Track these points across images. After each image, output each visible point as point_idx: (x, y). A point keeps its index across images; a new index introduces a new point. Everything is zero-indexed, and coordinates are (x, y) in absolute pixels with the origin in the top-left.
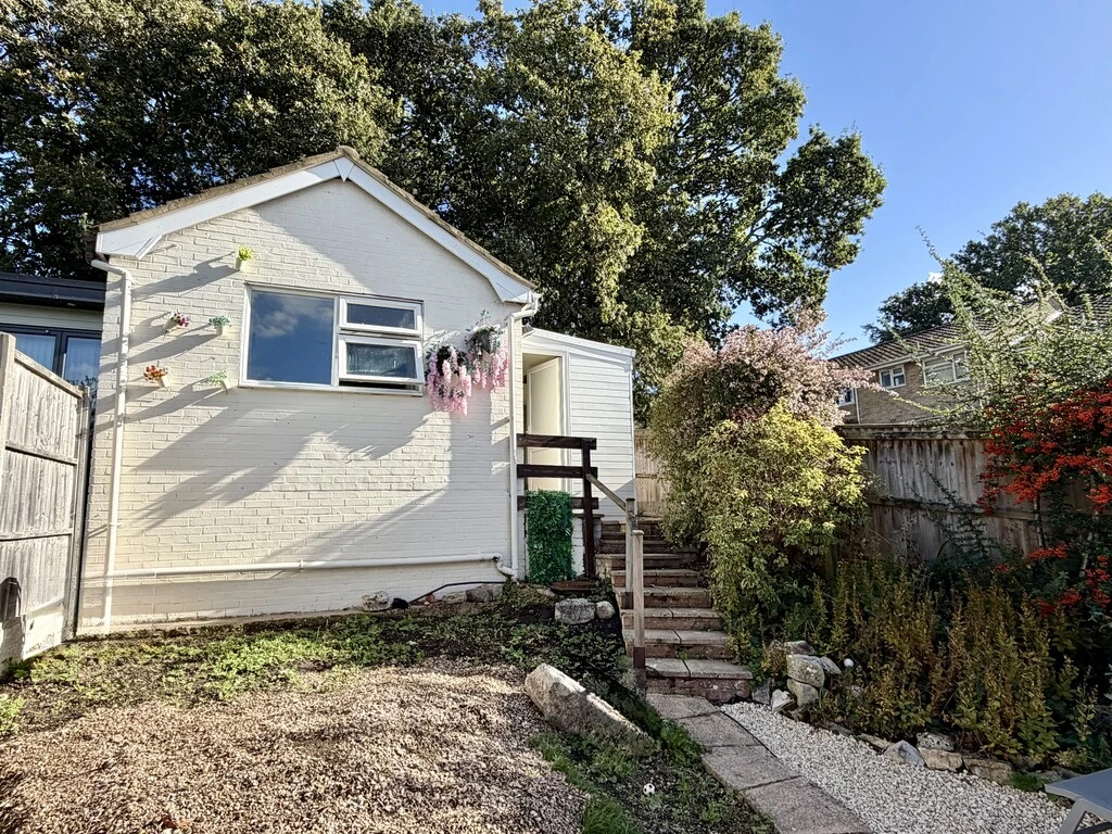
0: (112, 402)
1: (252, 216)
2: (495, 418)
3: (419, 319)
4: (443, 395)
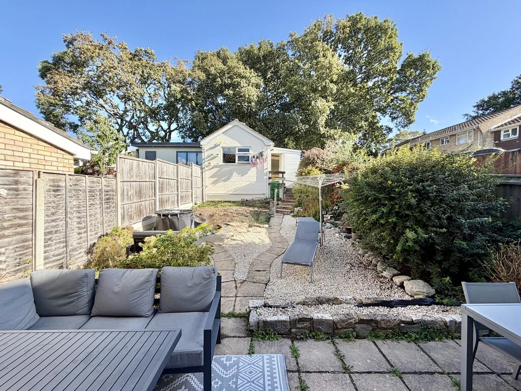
0: (204, 168)
1: (222, 135)
2: (265, 168)
3: (250, 150)
4: (254, 164)
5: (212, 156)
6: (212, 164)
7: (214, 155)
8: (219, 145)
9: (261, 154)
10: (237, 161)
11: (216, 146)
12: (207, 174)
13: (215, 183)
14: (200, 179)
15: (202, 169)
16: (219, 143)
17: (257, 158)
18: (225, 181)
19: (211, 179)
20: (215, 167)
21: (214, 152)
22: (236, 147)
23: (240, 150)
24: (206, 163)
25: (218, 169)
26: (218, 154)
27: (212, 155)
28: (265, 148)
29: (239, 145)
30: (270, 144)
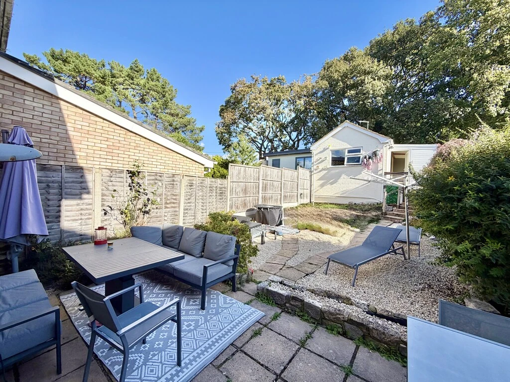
0: (313, 171)
1: (332, 138)
2: (379, 169)
3: (361, 150)
4: (367, 165)
5: (321, 160)
6: (321, 168)
7: (323, 158)
8: (328, 148)
9: (375, 154)
10: (345, 163)
11: (325, 150)
12: (315, 177)
13: (322, 186)
14: (309, 182)
15: (311, 172)
16: (328, 147)
17: (369, 158)
18: (332, 184)
19: (319, 181)
20: (323, 169)
21: (322, 156)
22: (346, 149)
23: (350, 152)
24: (315, 167)
25: (326, 171)
26: (326, 158)
27: (321, 158)
28: (380, 146)
29: (349, 146)
30: (387, 141)
